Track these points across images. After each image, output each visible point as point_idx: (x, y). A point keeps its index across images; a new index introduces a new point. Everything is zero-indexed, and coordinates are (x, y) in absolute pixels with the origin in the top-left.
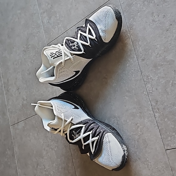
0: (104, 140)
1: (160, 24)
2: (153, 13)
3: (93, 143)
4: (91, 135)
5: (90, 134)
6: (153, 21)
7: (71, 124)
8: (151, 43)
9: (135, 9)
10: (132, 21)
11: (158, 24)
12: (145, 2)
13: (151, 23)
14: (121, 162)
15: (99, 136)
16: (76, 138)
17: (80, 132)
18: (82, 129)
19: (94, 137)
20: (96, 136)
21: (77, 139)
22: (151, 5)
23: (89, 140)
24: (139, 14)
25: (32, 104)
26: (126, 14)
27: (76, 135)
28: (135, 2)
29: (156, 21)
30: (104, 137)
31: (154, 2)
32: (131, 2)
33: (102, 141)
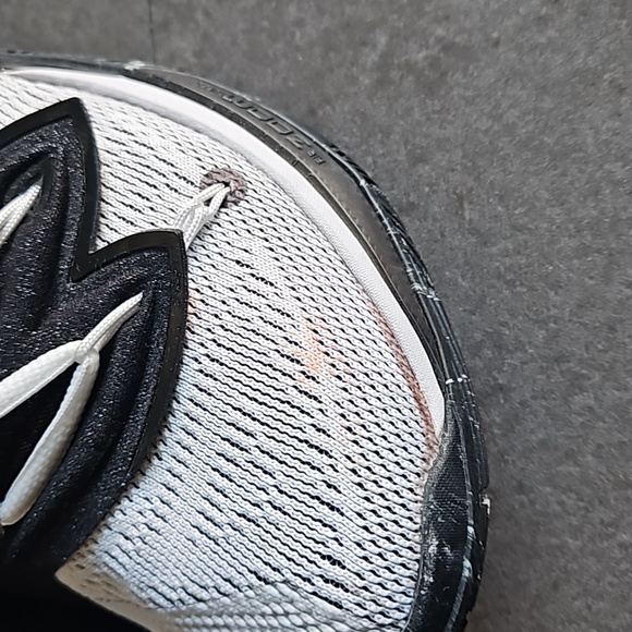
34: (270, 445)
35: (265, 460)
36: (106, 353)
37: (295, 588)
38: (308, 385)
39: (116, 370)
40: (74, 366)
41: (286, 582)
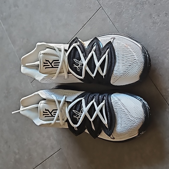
0: (112, 102)
1: (163, 24)
2: (151, 15)
3: (101, 111)
4: (95, 104)
5: (93, 103)
6: (154, 23)
7: (66, 104)
8: (158, 49)
9: (127, 16)
10: (127, 30)
11: (161, 25)
12: (138, 6)
13: (152, 27)
14: (144, 113)
15: (104, 101)
16: (79, 119)
17: (81, 107)
18: (82, 103)
19: (100, 104)
20: (102, 102)
21: (81, 118)
22: (146, 6)
23: (95, 110)
24: (134, 20)
25: (13, 113)
26: (117, 25)
27: (78, 113)
28: (125, 8)
29: (158, 23)
30: (111, 99)
31: (149, 2)
32: (120, 10)
33: (110, 103)
34: (126, 54)
35: (126, 55)
36: (108, 54)
37: (133, 64)
38: (127, 48)
39: (110, 55)
40: (106, 56)
41: (132, 64)
